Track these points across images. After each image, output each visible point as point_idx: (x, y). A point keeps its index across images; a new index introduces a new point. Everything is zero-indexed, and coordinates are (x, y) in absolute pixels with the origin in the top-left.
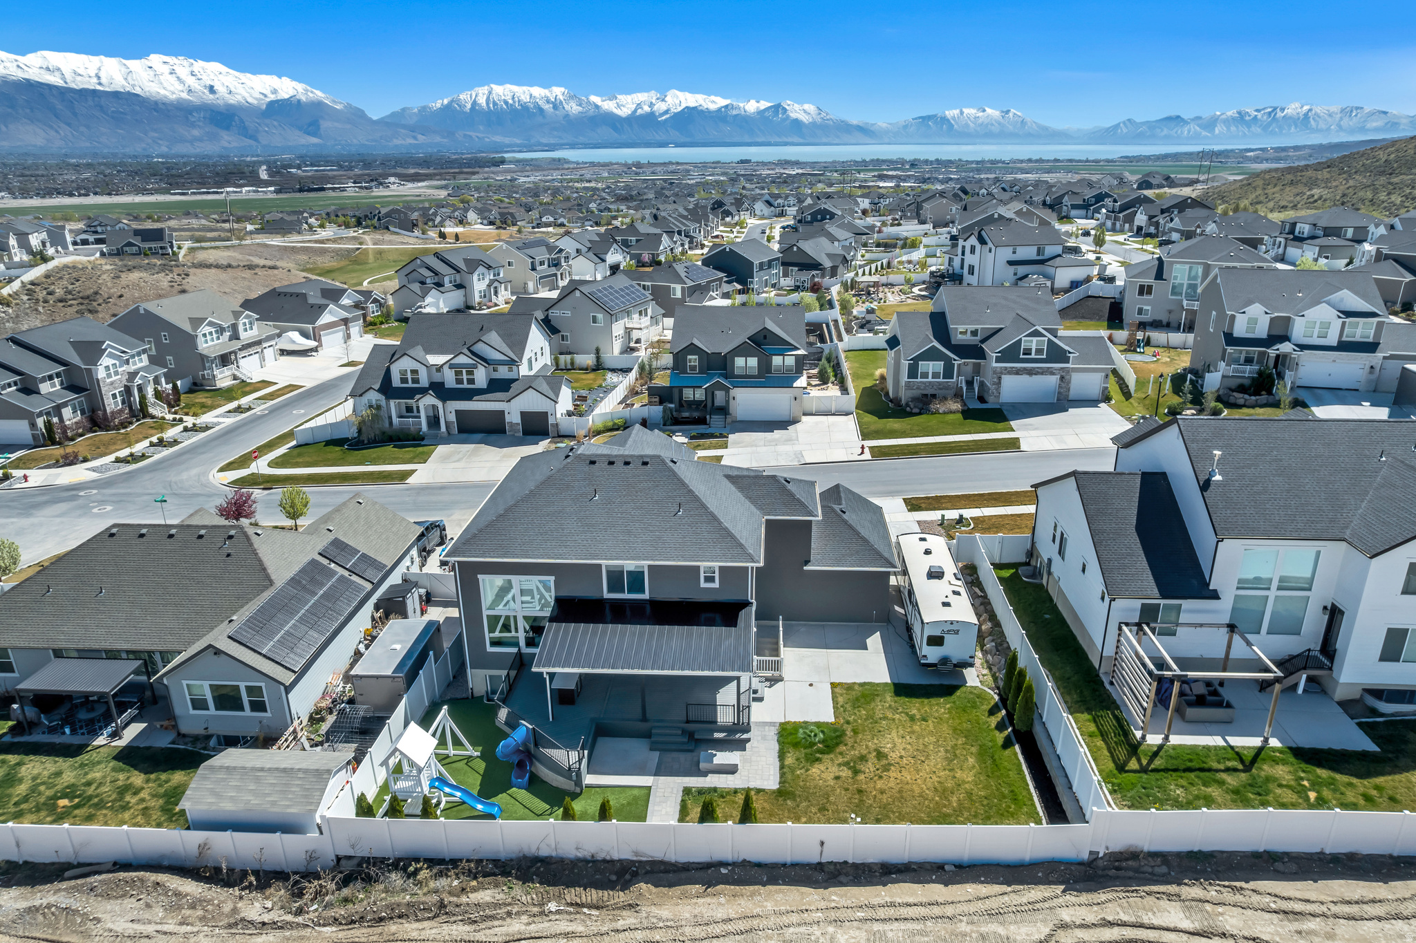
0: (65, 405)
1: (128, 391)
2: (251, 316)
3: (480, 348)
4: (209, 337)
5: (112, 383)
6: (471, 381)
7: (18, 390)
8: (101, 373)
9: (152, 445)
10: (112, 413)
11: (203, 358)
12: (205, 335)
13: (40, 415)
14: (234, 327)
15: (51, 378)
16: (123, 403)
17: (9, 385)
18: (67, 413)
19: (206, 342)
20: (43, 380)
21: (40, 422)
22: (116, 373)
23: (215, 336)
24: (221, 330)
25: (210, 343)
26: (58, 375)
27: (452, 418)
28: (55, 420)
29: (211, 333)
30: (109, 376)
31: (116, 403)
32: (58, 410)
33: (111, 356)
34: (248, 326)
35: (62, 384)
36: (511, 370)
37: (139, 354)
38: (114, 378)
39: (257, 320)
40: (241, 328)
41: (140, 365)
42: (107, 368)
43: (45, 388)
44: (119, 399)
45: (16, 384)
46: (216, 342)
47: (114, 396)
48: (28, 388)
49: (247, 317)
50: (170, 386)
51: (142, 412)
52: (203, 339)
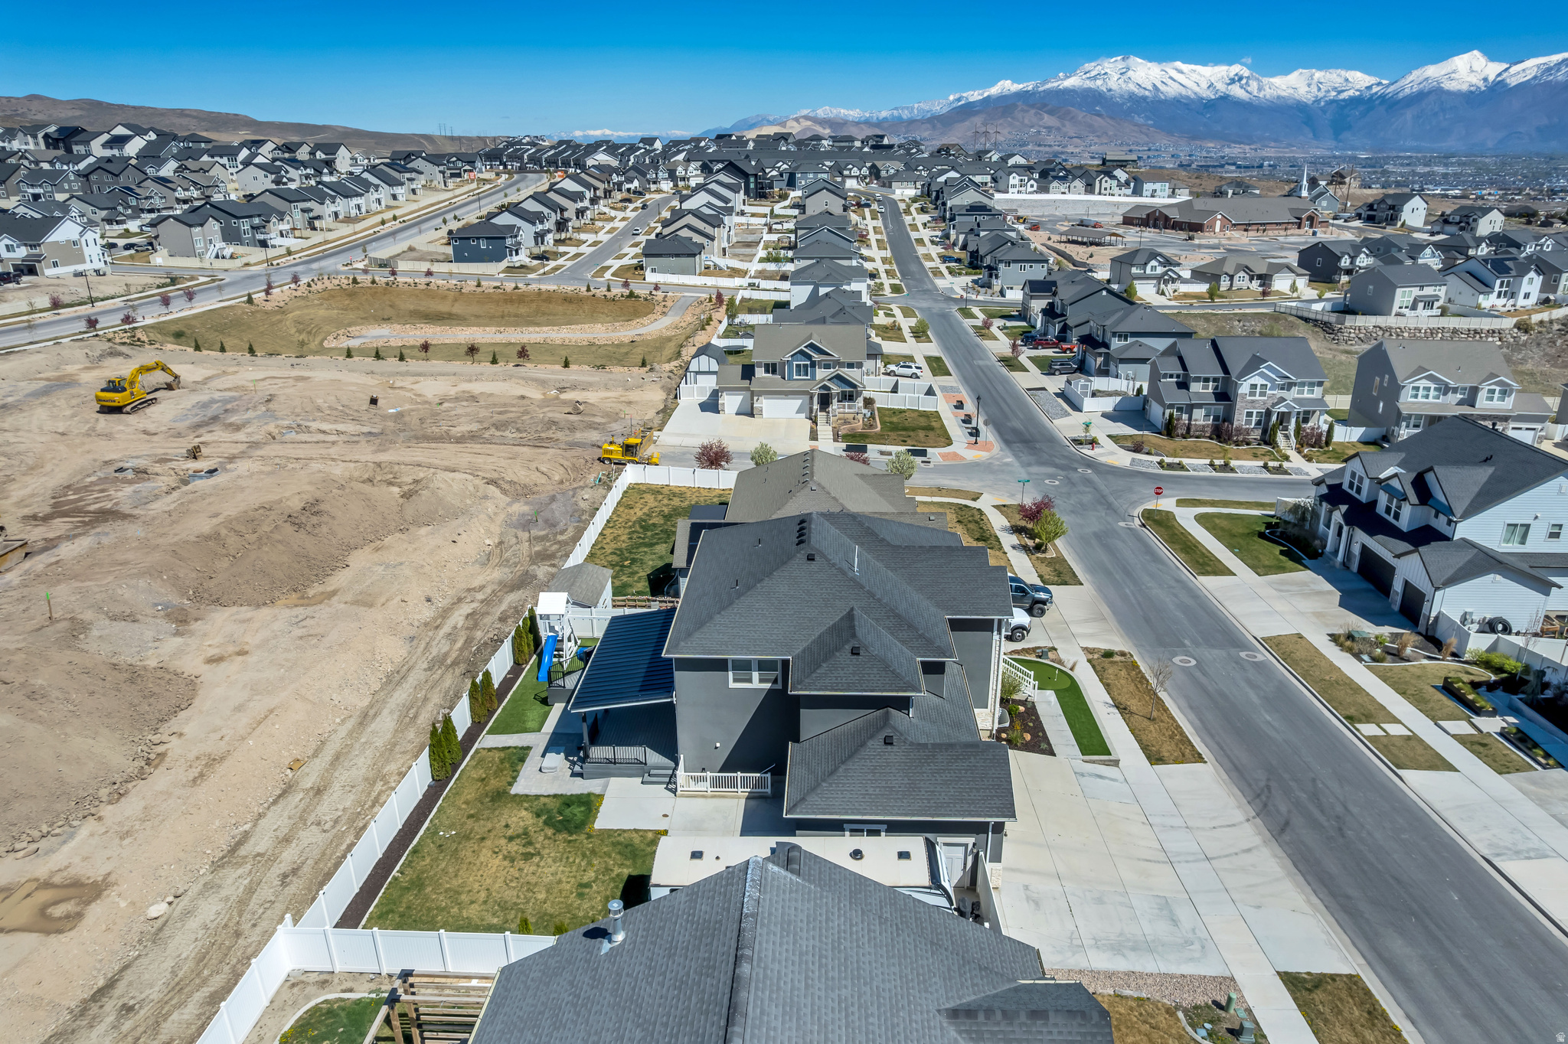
0: (1200, 406)
1: (1269, 413)
2: (1509, 385)
3: (1430, 477)
4: (1421, 392)
5: (1253, 402)
6: (1397, 516)
7: (1177, 383)
8: (1244, 389)
9: (1212, 465)
10: (1239, 430)
11: (1399, 413)
12: (1417, 389)
13: (1171, 406)
14: (1474, 391)
15: (1206, 380)
16: (1258, 423)
17: (1171, 376)
18: (1199, 415)
19: (1416, 396)
20: (1197, 379)
21: (1168, 412)
22: (1262, 394)
23: (1432, 393)
24: (1445, 389)
25: (1420, 399)
26: (1215, 380)
27: (1356, 550)
28: (1185, 417)
29: (1428, 389)
30: (1252, 394)
31: (1248, 422)
32: (1190, 408)
33: (1263, 375)
34: (1497, 395)
35: (1216, 388)
36: (1450, 522)
37: (1312, 385)
38: (1257, 397)
39: (1518, 391)
40: (1482, 396)
41: (1306, 395)
42: (1254, 386)
43: (1196, 387)
44: (1254, 419)
45: (1178, 376)
46: (1431, 400)
47: (1249, 414)
48: (1183, 385)
49: (1500, 383)
50: (1325, 427)
51: (1268, 438)
52: (1411, 392)
